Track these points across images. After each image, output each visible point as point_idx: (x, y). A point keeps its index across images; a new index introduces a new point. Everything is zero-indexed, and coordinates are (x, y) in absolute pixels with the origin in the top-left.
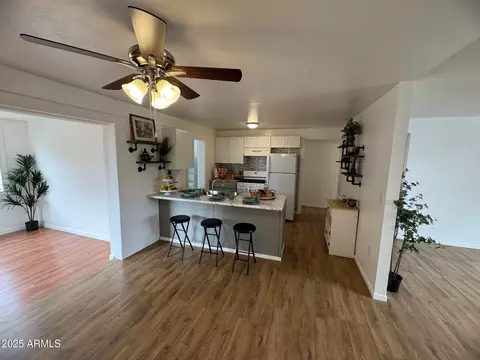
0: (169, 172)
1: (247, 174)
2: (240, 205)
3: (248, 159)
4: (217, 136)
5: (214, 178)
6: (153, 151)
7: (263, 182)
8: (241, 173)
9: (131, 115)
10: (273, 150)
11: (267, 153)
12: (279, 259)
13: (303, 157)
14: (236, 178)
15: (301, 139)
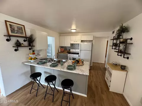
0: (33, 51)
1: (72, 50)
2: (66, 70)
3: (72, 45)
4: (60, 36)
5: (59, 52)
6: (25, 41)
7: (78, 54)
8: (70, 50)
9: (6, 21)
10: (82, 41)
11: (79, 42)
12: (86, 96)
13: (93, 44)
14: (67, 52)
15: (93, 37)
